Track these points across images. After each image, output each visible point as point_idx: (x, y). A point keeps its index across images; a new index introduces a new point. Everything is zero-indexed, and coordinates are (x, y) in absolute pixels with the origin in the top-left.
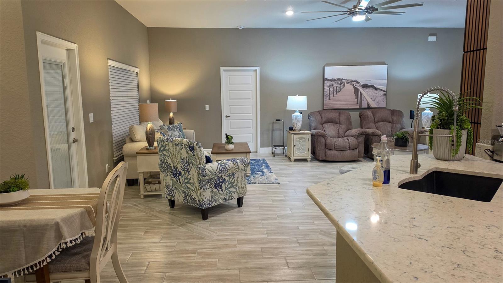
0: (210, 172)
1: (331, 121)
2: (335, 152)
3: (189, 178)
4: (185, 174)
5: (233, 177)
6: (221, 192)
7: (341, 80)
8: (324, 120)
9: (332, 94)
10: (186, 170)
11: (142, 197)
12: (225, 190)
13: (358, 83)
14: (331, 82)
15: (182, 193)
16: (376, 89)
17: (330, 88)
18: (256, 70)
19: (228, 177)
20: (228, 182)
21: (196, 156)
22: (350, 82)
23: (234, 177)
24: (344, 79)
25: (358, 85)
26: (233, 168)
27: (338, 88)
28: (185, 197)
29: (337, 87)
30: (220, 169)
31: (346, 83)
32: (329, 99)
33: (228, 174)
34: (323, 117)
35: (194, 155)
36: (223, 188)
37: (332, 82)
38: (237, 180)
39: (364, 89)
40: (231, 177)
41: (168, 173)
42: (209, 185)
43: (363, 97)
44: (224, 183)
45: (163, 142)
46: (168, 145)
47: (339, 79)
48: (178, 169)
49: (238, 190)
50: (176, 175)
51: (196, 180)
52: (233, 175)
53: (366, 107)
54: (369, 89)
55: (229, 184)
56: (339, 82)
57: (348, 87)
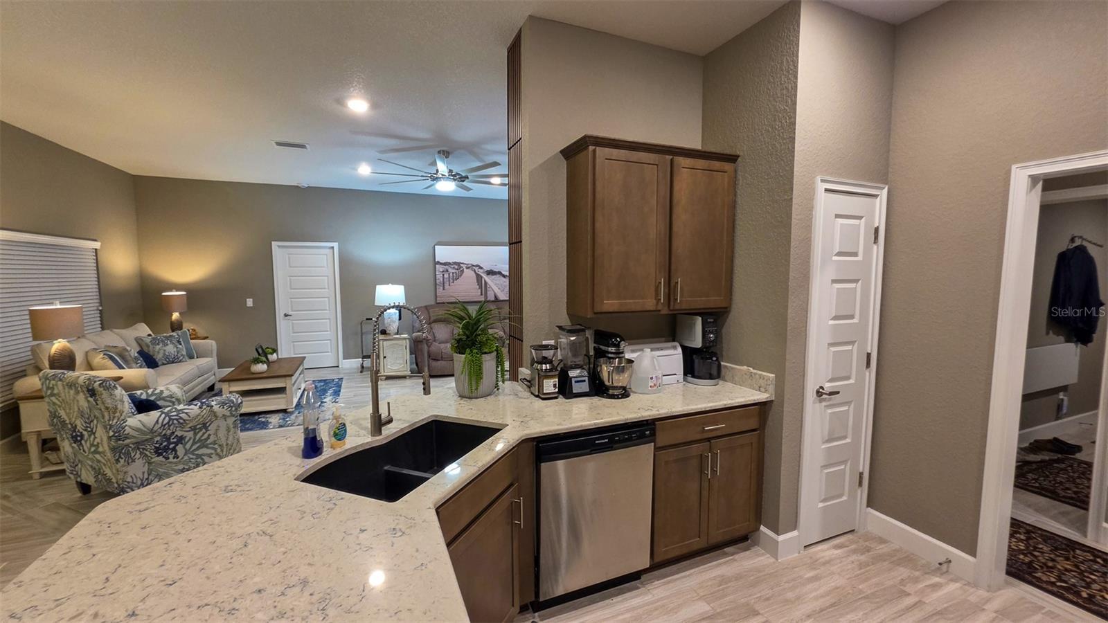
0: (137, 430)
1: (442, 320)
2: (443, 362)
3: (95, 443)
4: (90, 436)
5: (204, 430)
6: (175, 460)
7: (458, 264)
8: (432, 319)
9: (448, 283)
10: (89, 429)
11: (37, 476)
12: (184, 455)
13: (481, 268)
14: (444, 266)
15: (90, 469)
16: (504, 276)
17: (443, 275)
18: (333, 248)
19: (192, 432)
20: (191, 441)
21: (101, 406)
22: (470, 267)
23: (207, 430)
24: (463, 263)
25: (482, 271)
26: (200, 417)
27: (454, 275)
28: (96, 477)
29: (453, 273)
30: (165, 423)
31: (464, 268)
32: (444, 289)
33: (190, 428)
34: (432, 314)
35: (97, 405)
36: (178, 453)
37: (447, 267)
38: (216, 434)
39: (489, 276)
40: (198, 432)
41: (64, 436)
42: (138, 452)
43: (488, 286)
44: (182, 444)
45: (48, 381)
46: (56, 385)
47: (455, 263)
48: (78, 428)
49: (219, 450)
50: (77, 438)
51: (106, 448)
52: (205, 426)
53: (493, 299)
54: (495, 276)
55: (194, 443)
56: (456, 267)
57: (469, 273)
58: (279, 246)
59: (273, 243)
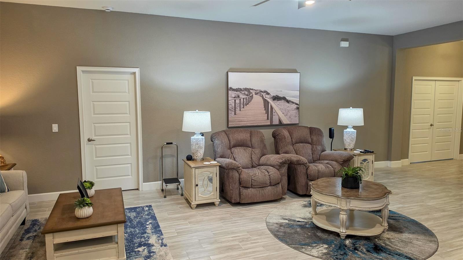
1: (241, 144)
2: (253, 190)
7: (248, 90)
8: (232, 143)
9: (239, 108)
13: (268, 94)
14: (236, 92)
16: (288, 101)
17: (235, 100)
18: (134, 73)
22: (259, 93)
24: (252, 89)
25: (269, 96)
27: (245, 100)
29: (243, 99)
31: (254, 93)
32: (235, 114)
34: (231, 139)
37: (238, 93)
39: (275, 101)
43: (274, 111)
47: (246, 89)
53: (277, 123)
54: (280, 101)
56: (247, 93)
57: (257, 100)
58: (83, 72)
59: (77, 67)
